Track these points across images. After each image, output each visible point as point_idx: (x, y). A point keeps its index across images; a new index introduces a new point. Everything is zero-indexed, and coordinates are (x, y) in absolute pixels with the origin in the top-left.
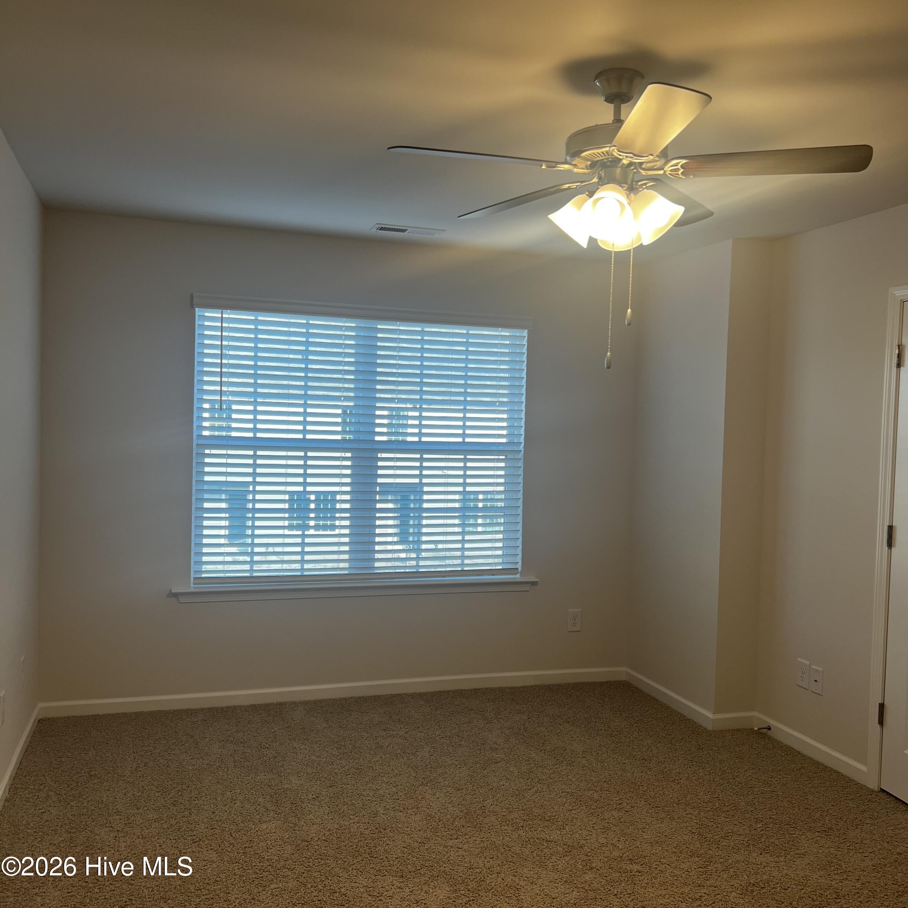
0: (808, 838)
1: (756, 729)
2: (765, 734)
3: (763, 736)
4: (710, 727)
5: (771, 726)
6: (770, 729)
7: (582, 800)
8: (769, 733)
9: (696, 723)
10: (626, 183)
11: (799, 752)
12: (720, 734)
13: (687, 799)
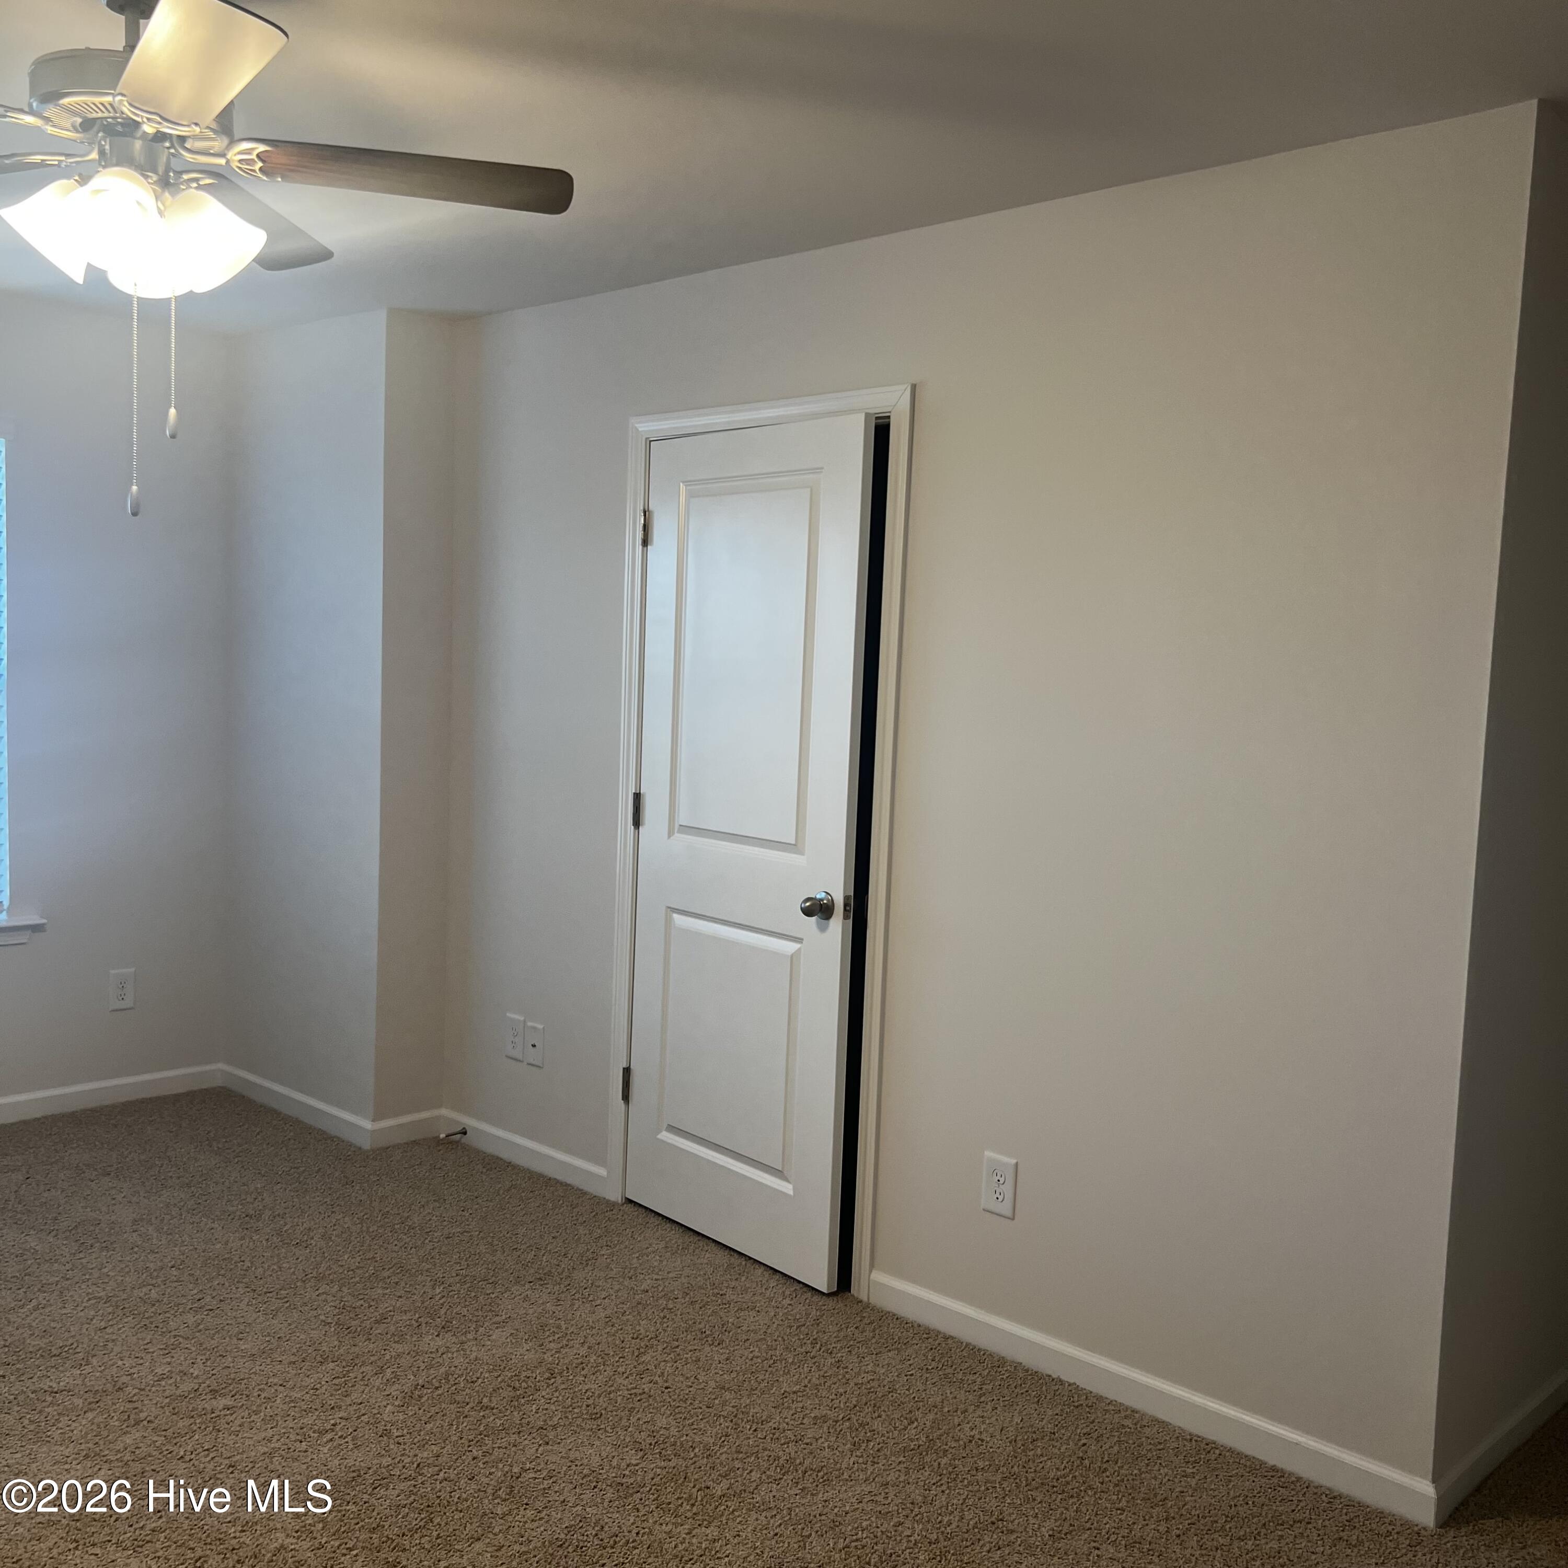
0: (513, 1296)
1: (442, 1136)
2: (457, 1142)
3: (454, 1147)
4: (366, 1145)
5: (467, 1128)
6: (464, 1133)
7: (127, 1306)
8: (465, 1139)
9: (343, 1141)
10: (155, 172)
11: (510, 1163)
12: (382, 1153)
13: (320, 1270)
